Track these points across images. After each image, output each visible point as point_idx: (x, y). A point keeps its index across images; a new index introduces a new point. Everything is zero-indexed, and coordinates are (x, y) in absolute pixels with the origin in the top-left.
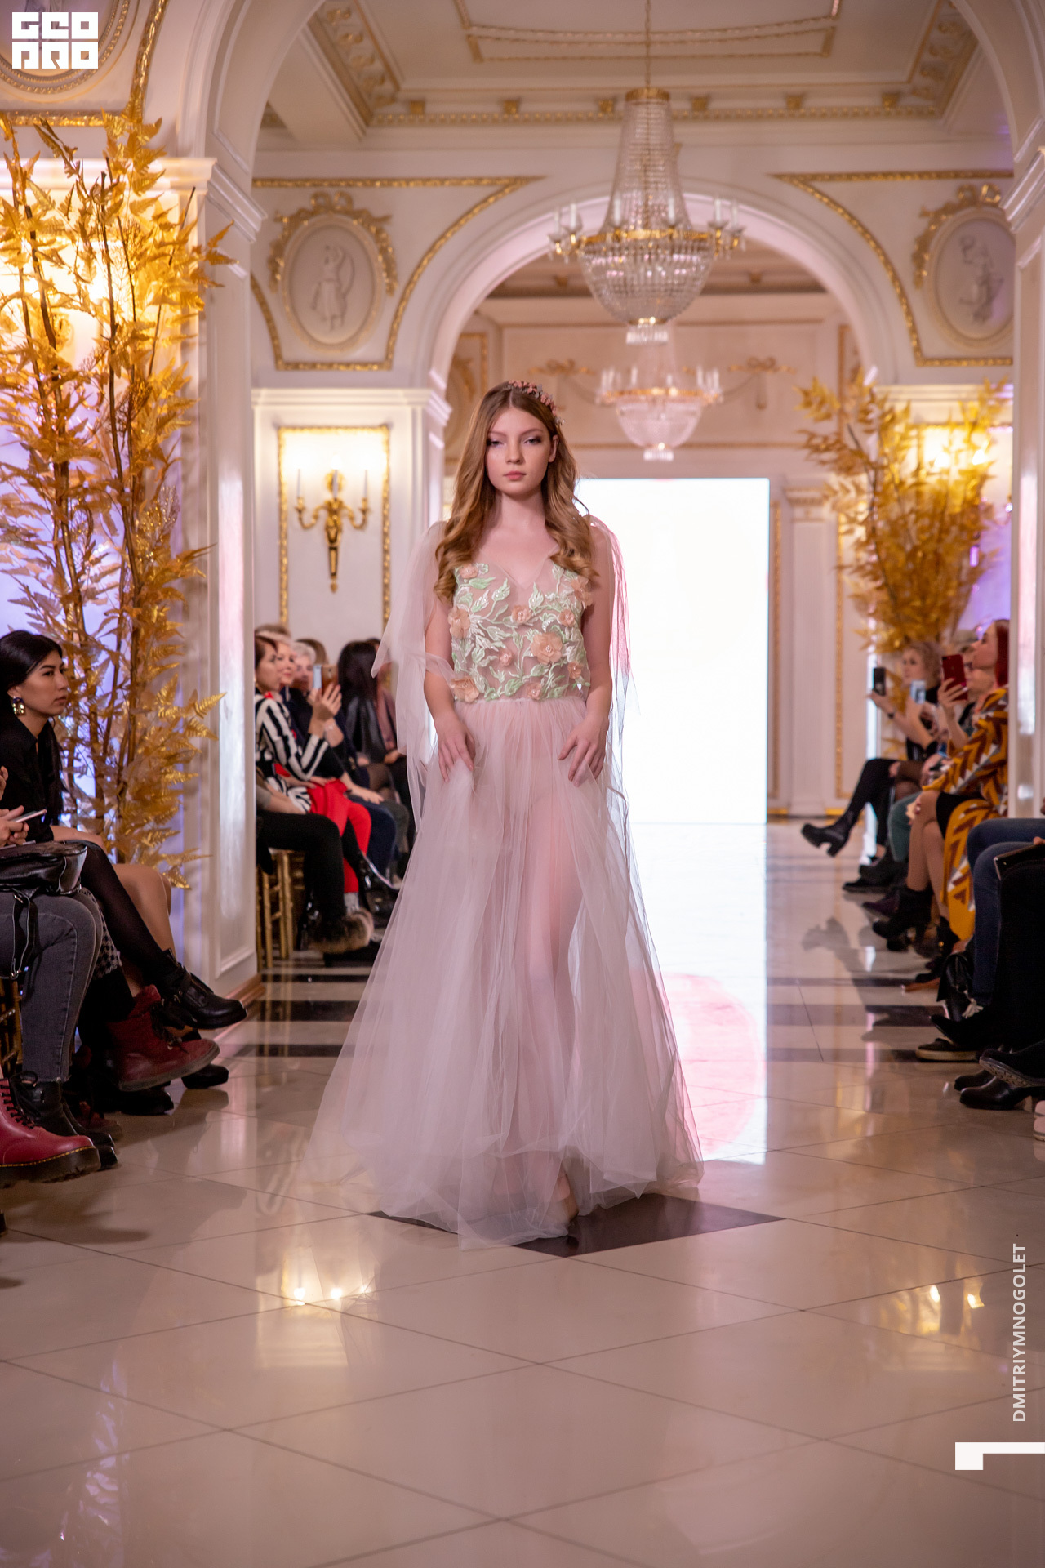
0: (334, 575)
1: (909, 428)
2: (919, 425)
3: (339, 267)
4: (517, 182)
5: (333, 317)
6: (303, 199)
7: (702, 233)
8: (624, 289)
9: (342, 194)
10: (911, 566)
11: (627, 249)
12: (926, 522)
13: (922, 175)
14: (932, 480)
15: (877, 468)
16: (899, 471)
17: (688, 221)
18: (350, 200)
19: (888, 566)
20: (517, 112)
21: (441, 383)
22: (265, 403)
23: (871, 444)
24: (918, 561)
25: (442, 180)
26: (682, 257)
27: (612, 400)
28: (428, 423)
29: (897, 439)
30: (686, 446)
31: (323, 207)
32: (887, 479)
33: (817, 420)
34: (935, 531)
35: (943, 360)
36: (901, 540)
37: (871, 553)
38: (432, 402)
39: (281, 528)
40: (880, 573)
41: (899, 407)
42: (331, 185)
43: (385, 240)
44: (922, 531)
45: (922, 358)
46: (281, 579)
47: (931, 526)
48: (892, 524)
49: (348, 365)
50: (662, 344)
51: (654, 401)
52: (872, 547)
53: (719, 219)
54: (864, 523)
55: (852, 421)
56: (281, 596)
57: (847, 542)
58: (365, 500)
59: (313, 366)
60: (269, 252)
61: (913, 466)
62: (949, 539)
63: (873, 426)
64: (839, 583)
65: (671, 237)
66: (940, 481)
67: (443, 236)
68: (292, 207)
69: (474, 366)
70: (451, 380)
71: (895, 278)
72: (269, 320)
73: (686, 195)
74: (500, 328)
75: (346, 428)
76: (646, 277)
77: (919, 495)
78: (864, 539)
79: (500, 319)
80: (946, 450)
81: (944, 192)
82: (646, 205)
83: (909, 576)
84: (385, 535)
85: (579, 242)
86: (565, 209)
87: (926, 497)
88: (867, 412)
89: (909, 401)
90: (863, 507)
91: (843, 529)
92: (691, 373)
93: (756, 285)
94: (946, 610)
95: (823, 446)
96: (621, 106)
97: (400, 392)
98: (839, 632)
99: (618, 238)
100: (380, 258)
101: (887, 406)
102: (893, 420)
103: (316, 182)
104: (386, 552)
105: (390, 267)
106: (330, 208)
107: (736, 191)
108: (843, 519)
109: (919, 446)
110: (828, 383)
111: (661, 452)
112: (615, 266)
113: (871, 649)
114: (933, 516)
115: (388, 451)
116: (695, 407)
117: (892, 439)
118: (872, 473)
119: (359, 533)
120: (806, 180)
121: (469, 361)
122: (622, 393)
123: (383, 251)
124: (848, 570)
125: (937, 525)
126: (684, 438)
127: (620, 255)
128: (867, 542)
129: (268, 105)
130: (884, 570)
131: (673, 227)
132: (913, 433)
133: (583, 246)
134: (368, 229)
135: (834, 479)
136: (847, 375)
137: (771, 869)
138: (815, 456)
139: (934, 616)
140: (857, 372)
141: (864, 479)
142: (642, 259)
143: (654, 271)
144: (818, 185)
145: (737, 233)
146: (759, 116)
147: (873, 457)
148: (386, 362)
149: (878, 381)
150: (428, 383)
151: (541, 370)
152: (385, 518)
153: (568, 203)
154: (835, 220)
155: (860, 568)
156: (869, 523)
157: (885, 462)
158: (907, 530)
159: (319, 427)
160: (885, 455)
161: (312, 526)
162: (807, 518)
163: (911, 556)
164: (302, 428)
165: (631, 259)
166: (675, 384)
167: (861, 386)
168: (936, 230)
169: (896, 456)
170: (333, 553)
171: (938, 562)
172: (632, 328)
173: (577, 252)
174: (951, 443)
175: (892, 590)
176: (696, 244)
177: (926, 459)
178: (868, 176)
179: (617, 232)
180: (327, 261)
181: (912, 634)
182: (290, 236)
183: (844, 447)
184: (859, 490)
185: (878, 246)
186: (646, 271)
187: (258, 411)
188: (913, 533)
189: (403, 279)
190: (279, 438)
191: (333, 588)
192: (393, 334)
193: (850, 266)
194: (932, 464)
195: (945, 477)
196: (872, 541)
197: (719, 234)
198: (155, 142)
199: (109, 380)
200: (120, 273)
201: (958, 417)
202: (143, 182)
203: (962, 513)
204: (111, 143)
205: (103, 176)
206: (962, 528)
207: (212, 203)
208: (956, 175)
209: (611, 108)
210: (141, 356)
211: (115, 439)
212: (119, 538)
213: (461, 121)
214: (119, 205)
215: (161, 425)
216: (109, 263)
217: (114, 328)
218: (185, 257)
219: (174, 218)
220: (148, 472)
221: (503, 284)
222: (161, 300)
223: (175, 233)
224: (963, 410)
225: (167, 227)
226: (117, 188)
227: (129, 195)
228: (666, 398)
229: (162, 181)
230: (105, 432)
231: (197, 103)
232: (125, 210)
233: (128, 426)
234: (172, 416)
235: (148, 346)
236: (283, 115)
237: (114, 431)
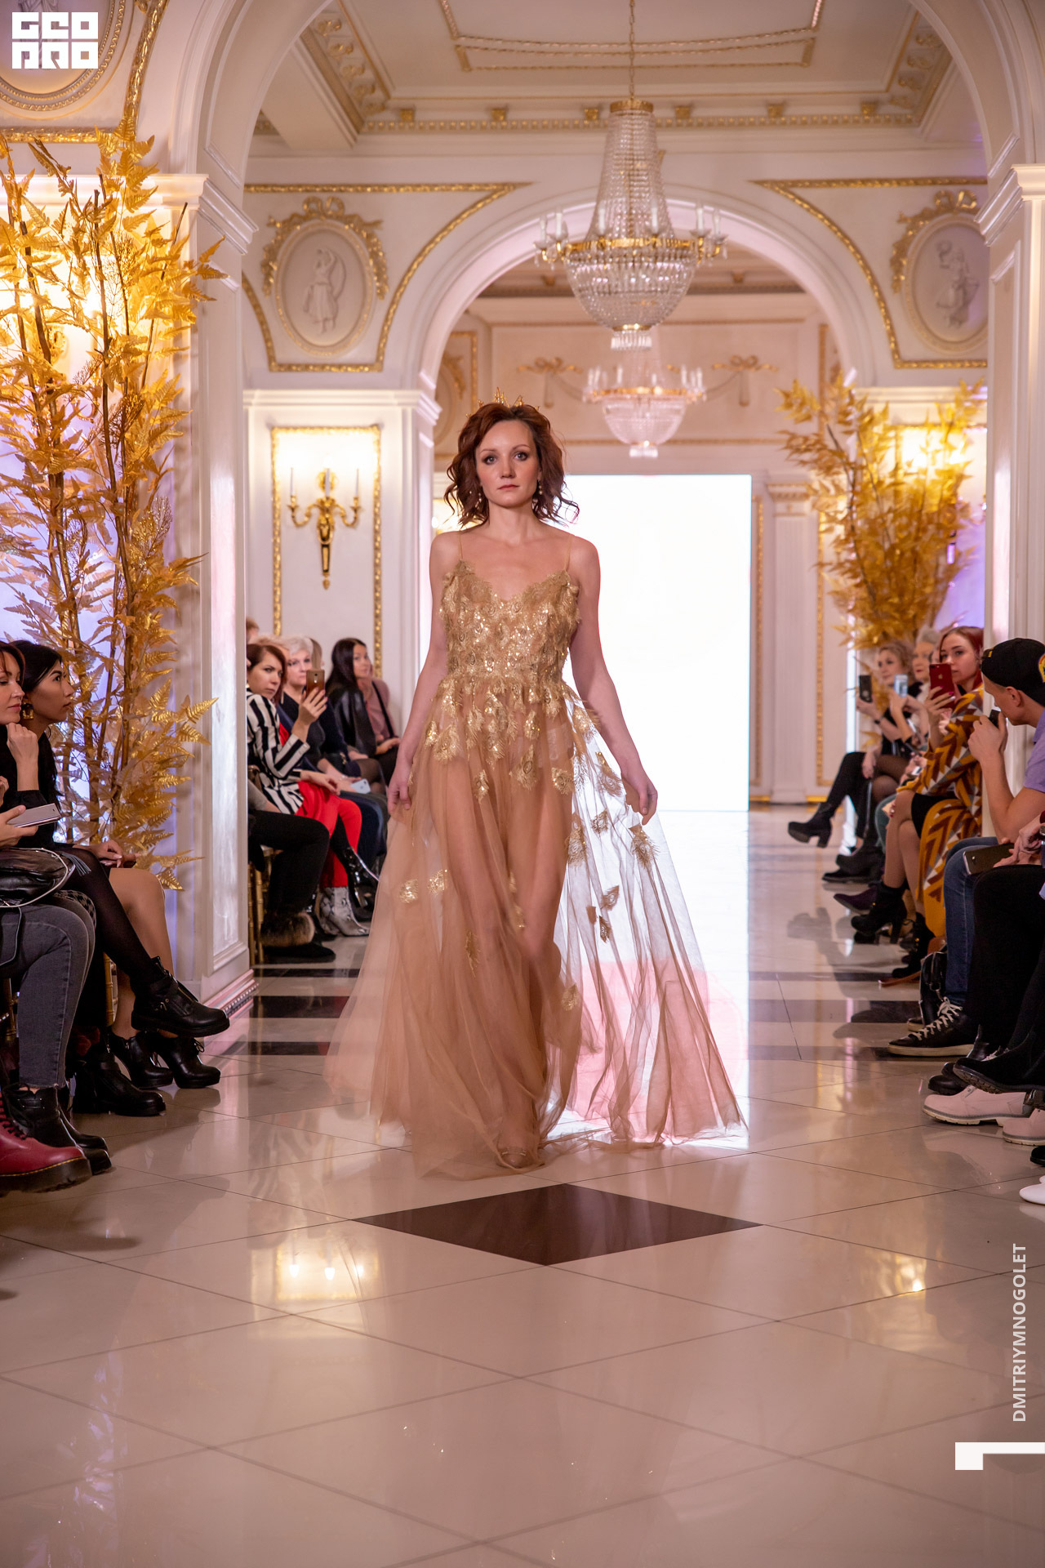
0: (326, 572)
1: (887, 429)
2: (896, 426)
3: (331, 271)
4: (505, 187)
5: (326, 320)
6: (295, 204)
7: (685, 241)
8: (609, 292)
9: (333, 199)
10: (889, 563)
11: (611, 257)
12: (904, 520)
13: (900, 181)
14: (910, 480)
15: (856, 468)
16: (878, 471)
17: (671, 229)
18: (342, 206)
19: (866, 563)
20: (505, 120)
21: (432, 384)
22: (259, 403)
23: (850, 443)
24: (897, 558)
25: (432, 186)
26: (665, 265)
27: (598, 398)
28: (418, 423)
29: (876, 439)
30: (672, 442)
31: (315, 212)
32: (866, 479)
33: (798, 421)
34: (913, 530)
35: (920, 363)
36: (879, 539)
37: (851, 550)
38: (422, 402)
39: (274, 525)
40: (859, 570)
41: (878, 409)
42: (324, 191)
43: (375, 245)
44: (900, 529)
45: (899, 359)
46: (275, 576)
47: (909, 524)
48: (871, 522)
49: (340, 366)
50: (647, 349)
51: (639, 399)
52: (852, 545)
53: (701, 227)
54: (842, 522)
55: (832, 423)
56: (275, 592)
57: (828, 539)
58: (356, 499)
59: (306, 367)
60: (263, 256)
61: (891, 467)
62: (926, 538)
63: (852, 427)
64: (820, 576)
65: (654, 245)
66: (918, 481)
67: (432, 241)
68: (285, 214)
69: (464, 364)
70: (442, 378)
71: (874, 282)
72: (263, 323)
73: (669, 201)
74: (489, 327)
75: (339, 428)
76: (630, 285)
77: (897, 494)
78: (843, 537)
79: (490, 318)
80: (923, 450)
81: (921, 199)
82: (630, 214)
83: (888, 573)
84: (376, 532)
85: (565, 249)
86: (550, 215)
87: (904, 496)
88: (847, 414)
89: (887, 403)
90: (842, 504)
91: (823, 527)
92: (676, 371)
93: (739, 285)
94: (923, 606)
95: (804, 447)
96: (606, 114)
97: (391, 393)
98: (820, 624)
99: (602, 247)
100: (371, 262)
101: (866, 408)
102: (871, 421)
103: (309, 188)
104: (377, 549)
105: (381, 271)
106: (322, 213)
107: (719, 197)
108: (823, 518)
109: (897, 447)
110: (809, 384)
111: (647, 450)
112: (597, 273)
113: (851, 644)
114: (910, 516)
115: (379, 451)
116: (679, 405)
117: (871, 439)
118: (851, 473)
119: (351, 531)
120: (787, 187)
121: (459, 358)
122: (608, 392)
123: (374, 255)
124: (828, 568)
125: (915, 523)
126: (670, 433)
127: (605, 263)
128: (847, 541)
129: (261, 113)
130: (863, 568)
131: (656, 236)
132: (892, 434)
133: (568, 254)
134: (359, 234)
135: (815, 478)
136: (828, 375)
137: (753, 858)
138: (795, 456)
139: (911, 612)
140: (837, 370)
141: (843, 479)
142: (626, 267)
143: (637, 278)
144: (798, 191)
145: (720, 241)
146: (741, 124)
147: (852, 459)
148: (377, 364)
149: (857, 383)
150: (419, 385)
151: (529, 368)
152: (376, 516)
153: (554, 209)
154: (815, 225)
155: (840, 565)
156: (848, 522)
157: (864, 463)
158: (886, 529)
159: (312, 428)
160: (864, 455)
161: (305, 523)
162: (789, 514)
163: (889, 554)
164: (295, 428)
165: (616, 266)
166: (659, 383)
167: (841, 388)
168: (913, 236)
169: (875, 456)
170: (325, 550)
171: (916, 559)
172: (617, 334)
173: (563, 259)
174: (928, 444)
175: (872, 588)
176: (679, 252)
177: (904, 461)
178: (848, 182)
179: (602, 241)
180: (319, 265)
181: (890, 631)
182: (282, 241)
183: (824, 447)
184: (838, 489)
185: (857, 251)
186: (630, 277)
187: (252, 411)
188: (891, 532)
189: (394, 282)
190: (272, 438)
191: (326, 584)
192: (383, 336)
193: (829, 269)
194: (909, 464)
195: (922, 477)
196: (851, 539)
197: (701, 242)
198: (148, 158)
199: (102, 392)
200: (113, 287)
201: (935, 418)
202: (136, 199)
203: (939, 512)
204: (105, 160)
205: (97, 193)
206: (939, 527)
207: (204, 218)
208: (934, 181)
209: (597, 116)
210: (133, 367)
211: (108, 450)
212: (113, 547)
213: (450, 128)
214: (112, 221)
215: (154, 436)
216: (102, 279)
217: (108, 341)
218: (178, 271)
219: (166, 233)
220: (141, 483)
221: (492, 286)
222: (154, 314)
223: (167, 249)
224: (940, 412)
225: (160, 243)
226: (110, 204)
227: (122, 211)
228: (651, 397)
229: (155, 197)
230: (101, 444)
231: (189, 120)
232: (118, 227)
233: (122, 437)
234: (164, 427)
235: (141, 359)
236: (276, 123)
237: (108, 442)
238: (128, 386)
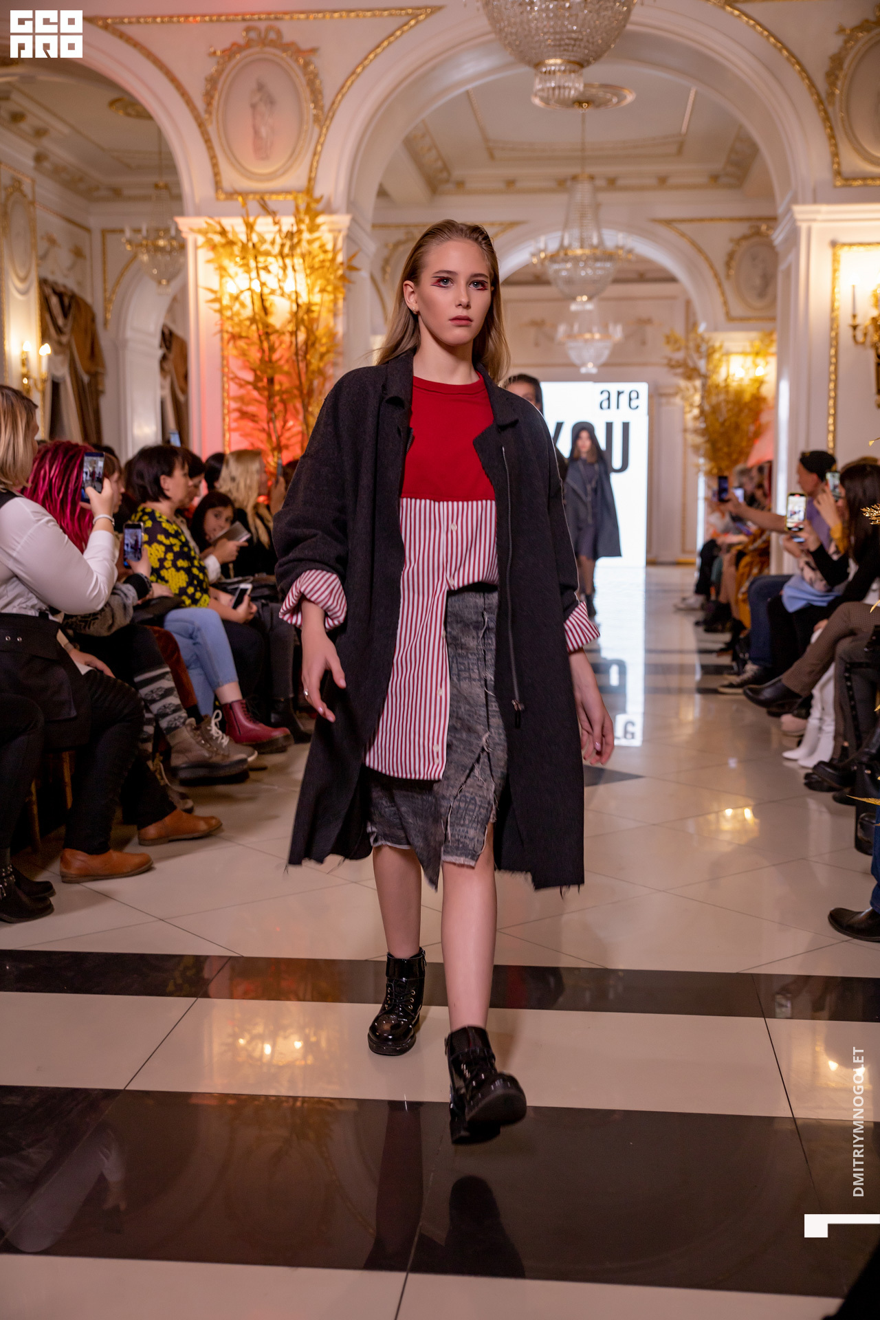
1: (723, 355)
2: (728, 354)
4: (512, 224)
7: (612, 251)
8: (569, 281)
10: (723, 430)
11: (571, 260)
12: (730, 406)
13: (732, 219)
15: (705, 377)
16: (717, 379)
17: (604, 245)
19: (711, 429)
20: (514, 187)
23: (702, 364)
24: (727, 427)
26: (601, 264)
27: (564, 340)
29: (716, 361)
30: (605, 365)
32: (710, 383)
33: (674, 351)
34: (736, 411)
35: (742, 319)
36: (718, 416)
37: (702, 422)
40: (706, 433)
41: (717, 344)
44: (729, 411)
45: (730, 318)
47: (734, 408)
48: (713, 407)
50: (590, 312)
51: (586, 341)
52: (702, 419)
53: (621, 243)
54: (698, 407)
55: (692, 352)
57: (689, 416)
60: (382, 263)
63: (703, 354)
64: (685, 440)
65: (595, 253)
66: (739, 385)
68: (394, 240)
71: (716, 275)
72: (382, 300)
73: (603, 231)
76: (581, 275)
77: (727, 392)
78: (698, 415)
80: (743, 367)
81: (742, 229)
82: (581, 236)
83: (722, 435)
85: (546, 256)
86: (539, 239)
87: (731, 393)
88: (700, 347)
89: (723, 341)
90: (697, 398)
91: (687, 410)
92: (607, 326)
93: (642, 278)
94: (741, 452)
95: (677, 365)
96: (569, 183)
98: (685, 463)
99: (566, 254)
101: (711, 344)
102: (714, 352)
103: (407, 226)
107: (631, 228)
108: (687, 404)
109: (728, 365)
110: (679, 330)
111: (590, 368)
112: (565, 269)
113: (701, 474)
114: (735, 403)
116: (609, 344)
117: (713, 361)
118: (702, 380)
120: (668, 222)
122: (569, 337)
124: (690, 432)
125: (737, 407)
126: (603, 359)
127: (568, 263)
128: (700, 417)
129: (381, 185)
130: (708, 432)
131: (596, 248)
132: (725, 358)
133: (548, 259)
135: (683, 383)
136: (690, 327)
138: (672, 370)
139: (734, 455)
140: (695, 325)
141: (698, 383)
142: (580, 265)
143: (586, 271)
144: (675, 225)
145: (630, 251)
146: (642, 188)
147: (703, 371)
149: (707, 330)
153: (540, 235)
154: (683, 243)
155: (696, 431)
156: (701, 407)
157: (710, 374)
158: (721, 411)
160: (709, 370)
162: (668, 404)
163: (723, 424)
165: (574, 265)
166: (598, 332)
167: (697, 333)
168: (738, 249)
169: (715, 370)
171: (737, 427)
172: (574, 302)
173: (545, 262)
174: (745, 363)
175: (713, 443)
176: (609, 257)
177: (731, 372)
178: (701, 220)
179: (566, 251)
183: (688, 366)
184: (695, 389)
185: (707, 257)
186: (582, 271)
188: (724, 412)
193: (691, 268)
194: (734, 375)
195: (741, 382)
196: (703, 416)
197: (621, 251)
198: (320, 206)
199: (294, 334)
200: (301, 276)
201: (748, 349)
202: (313, 228)
203: (750, 402)
204: (297, 208)
205: (292, 225)
206: (750, 410)
207: (350, 238)
208: (749, 219)
209: (563, 184)
210: (312, 321)
211: (298, 365)
212: (301, 417)
213: (484, 192)
214: (299, 241)
215: (322, 356)
216: (294, 270)
217: (298, 305)
218: (335, 267)
219: (329, 247)
220: (316, 383)
221: (508, 278)
222: (322, 291)
223: (330, 256)
224: (752, 346)
225: (325, 252)
226: (300, 231)
227: (306, 236)
228: (593, 339)
229: (324, 228)
230: (293, 361)
231: (342, 185)
232: (304, 244)
233: (305, 357)
234: (328, 351)
235: (315, 315)
236: (390, 188)
237: (298, 361)
238: (310, 332)
